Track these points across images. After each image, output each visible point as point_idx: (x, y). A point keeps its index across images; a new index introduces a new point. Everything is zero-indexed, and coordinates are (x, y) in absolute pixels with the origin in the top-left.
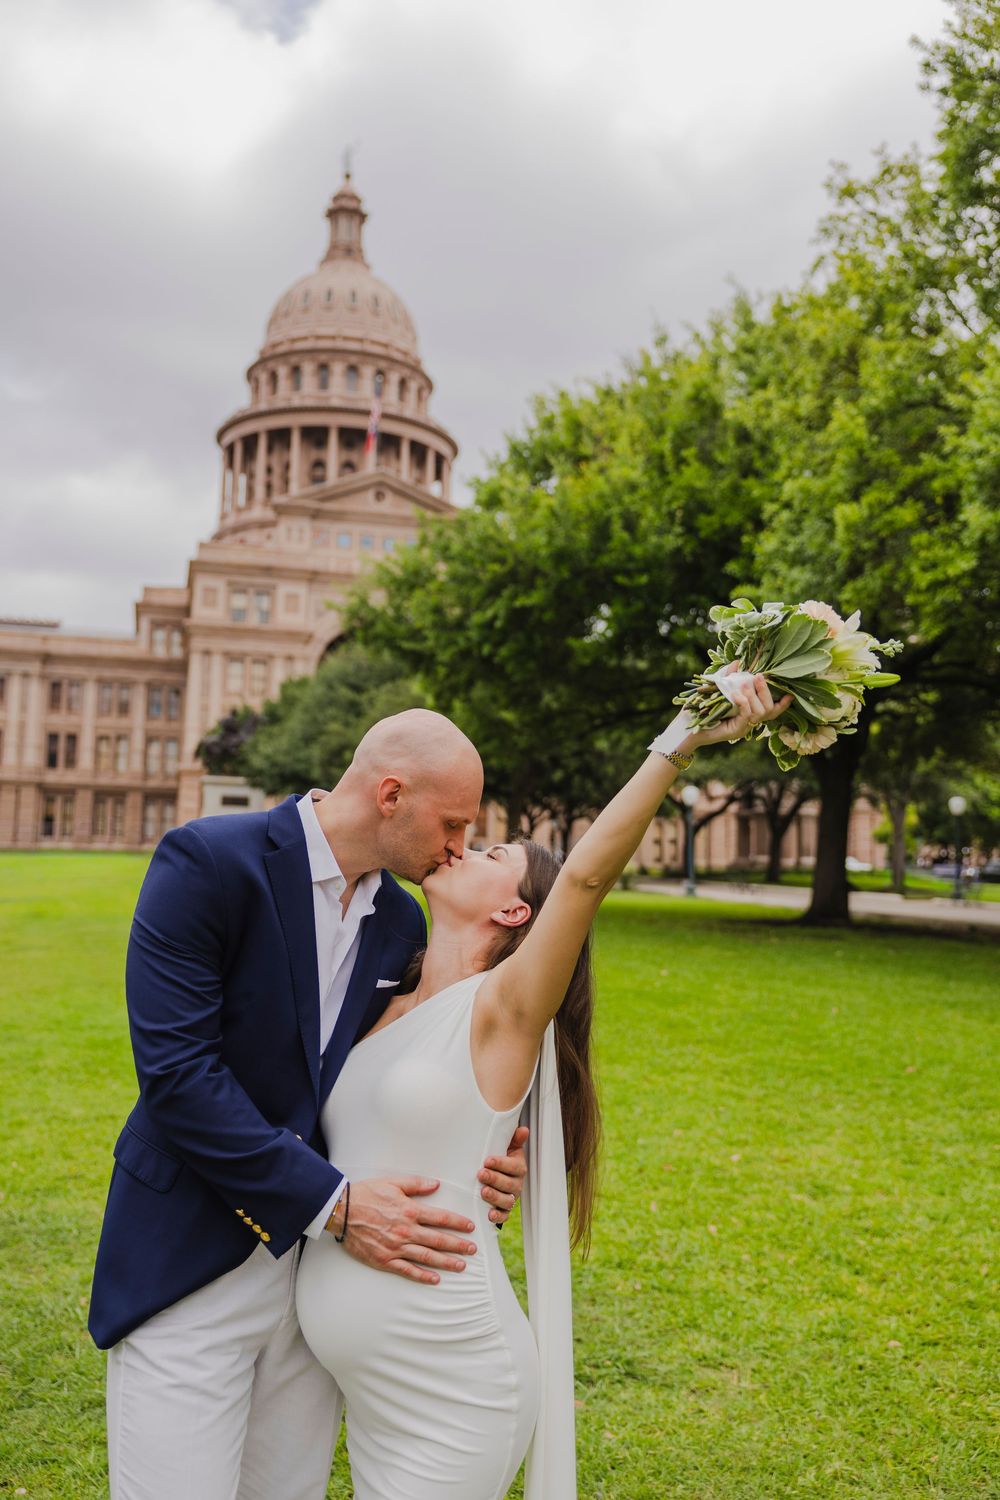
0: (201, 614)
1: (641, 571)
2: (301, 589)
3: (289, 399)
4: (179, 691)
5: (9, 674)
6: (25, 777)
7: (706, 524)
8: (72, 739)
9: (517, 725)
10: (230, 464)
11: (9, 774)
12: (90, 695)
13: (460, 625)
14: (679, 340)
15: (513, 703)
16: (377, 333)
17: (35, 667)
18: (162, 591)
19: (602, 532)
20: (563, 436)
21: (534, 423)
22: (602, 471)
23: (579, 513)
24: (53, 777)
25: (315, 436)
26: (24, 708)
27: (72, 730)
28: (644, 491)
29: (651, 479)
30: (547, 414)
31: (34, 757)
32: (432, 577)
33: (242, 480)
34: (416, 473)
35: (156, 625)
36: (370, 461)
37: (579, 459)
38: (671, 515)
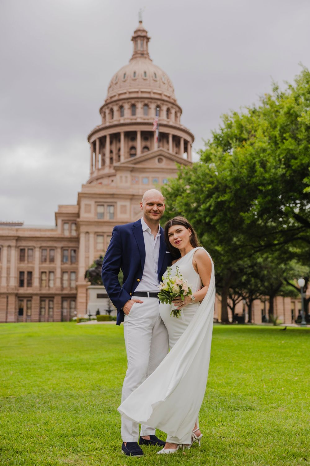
0: (84, 216)
1: (269, 184)
2: (127, 203)
3: (119, 121)
4: (76, 251)
5: (2, 246)
6: (10, 291)
7: (295, 163)
8: (30, 273)
9: (222, 252)
10: (94, 150)
11: (4, 291)
12: (37, 254)
13: (196, 210)
14: (283, 88)
15: (220, 243)
16: (156, 89)
17: (13, 243)
18: (67, 207)
19: (252, 169)
20: (236, 131)
21: (223, 126)
22: (252, 144)
23: (243, 162)
24: (22, 291)
25: (131, 136)
26: (9, 261)
27: (30, 270)
28: (269, 151)
29: (272, 146)
30: (229, 122)
31: (14, 282)
32: (185, 191)
33: (100, 157)
34: (175, 149)
35: (65, 222)
36: (155, 146)
37: (242, 140)
38: (280, 160)
